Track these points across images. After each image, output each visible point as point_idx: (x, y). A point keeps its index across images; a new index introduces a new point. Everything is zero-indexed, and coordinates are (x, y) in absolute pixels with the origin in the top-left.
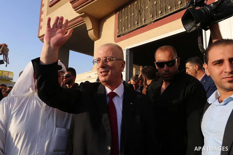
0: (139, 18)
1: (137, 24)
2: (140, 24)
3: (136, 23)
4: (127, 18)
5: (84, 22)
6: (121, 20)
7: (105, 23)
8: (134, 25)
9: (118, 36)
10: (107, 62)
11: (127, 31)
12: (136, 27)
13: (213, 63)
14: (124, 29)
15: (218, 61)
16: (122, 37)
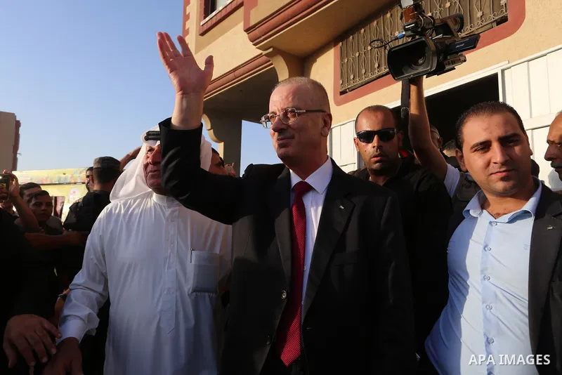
0: (381, 55)
1: (378, 67)
2: (383, 68)
3: (376, 65)
4: (357, 54)
5: (272, 64)
6: (346, 60)
7: (314, 64)
8: (372, 69)
9: (342, 93)
10: (288, 118)
11: (358, 82)
12: (377, 74)
13: (472, 148)
14: (352, 77)
15: (482, 144)
16: (349, 94)
